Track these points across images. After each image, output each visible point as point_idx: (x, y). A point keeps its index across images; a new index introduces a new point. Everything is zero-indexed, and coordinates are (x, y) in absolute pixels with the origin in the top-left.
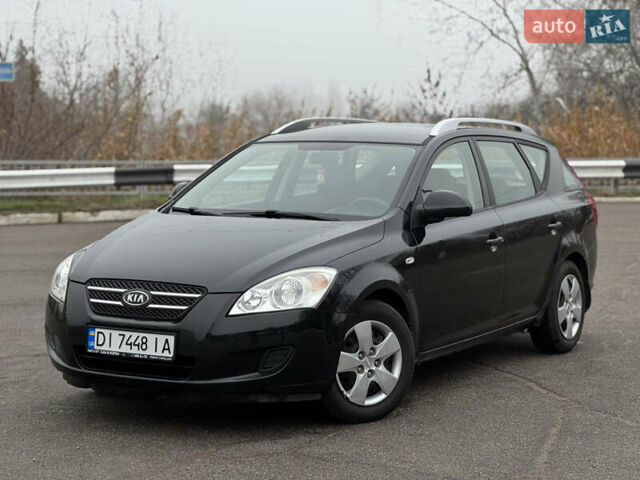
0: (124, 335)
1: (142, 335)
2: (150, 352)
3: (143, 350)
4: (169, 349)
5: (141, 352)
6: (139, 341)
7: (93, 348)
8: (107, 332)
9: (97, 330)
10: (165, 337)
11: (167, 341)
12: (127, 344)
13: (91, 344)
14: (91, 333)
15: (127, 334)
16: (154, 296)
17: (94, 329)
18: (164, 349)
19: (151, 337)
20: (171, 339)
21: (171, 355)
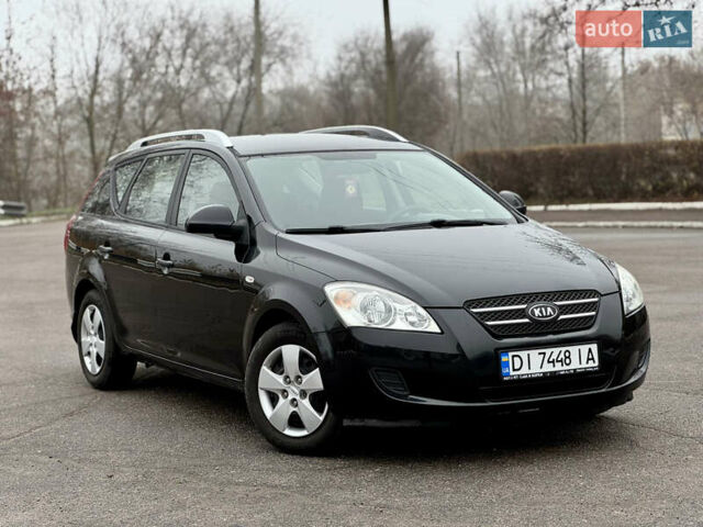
0: (544, 354)
1: (564, 349)
2: (575, 365)
3: (567, 365)
4: (593, 359)
5: (565, 367)
6: (562, 356)
7: (508, 375)
8: (524, 354)
9: (511, 354)
10: (587, 347)
11: (590, 350)
12: (549, 362)
13: (505, 371)
14: (504, 359)
15: (548, 351)
16: (560, 307)
17: (506, 354)
18: (589, 359)
19: (574, 350)
20: (594, 347)
21: (597, 364)
